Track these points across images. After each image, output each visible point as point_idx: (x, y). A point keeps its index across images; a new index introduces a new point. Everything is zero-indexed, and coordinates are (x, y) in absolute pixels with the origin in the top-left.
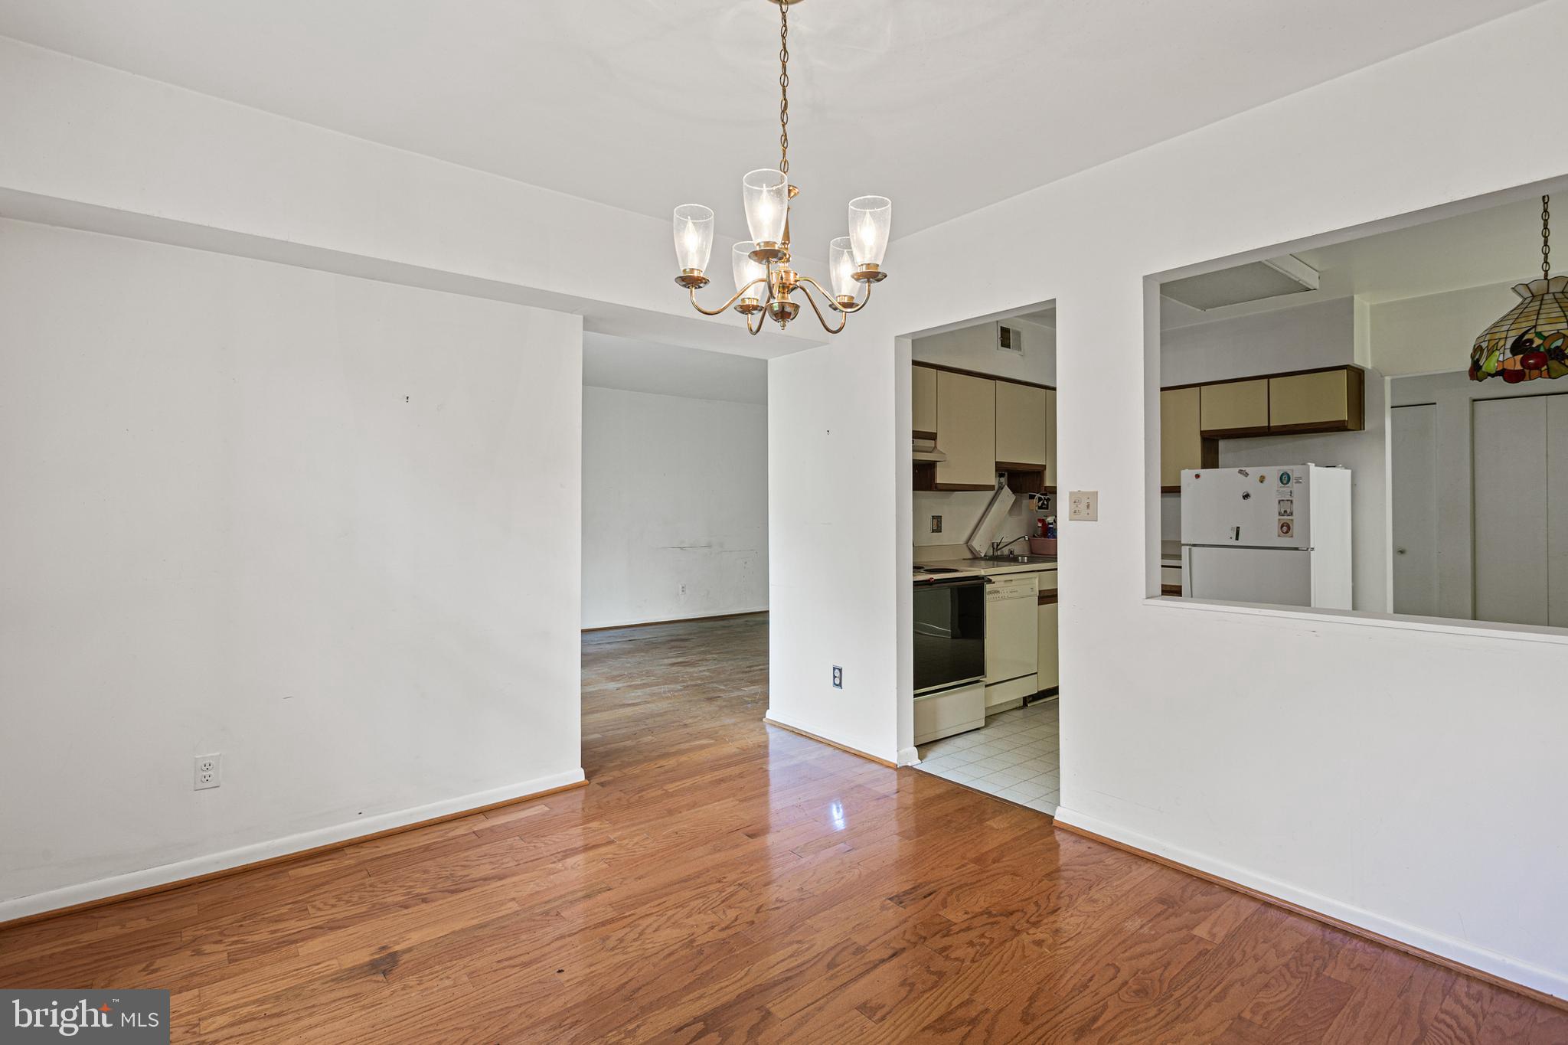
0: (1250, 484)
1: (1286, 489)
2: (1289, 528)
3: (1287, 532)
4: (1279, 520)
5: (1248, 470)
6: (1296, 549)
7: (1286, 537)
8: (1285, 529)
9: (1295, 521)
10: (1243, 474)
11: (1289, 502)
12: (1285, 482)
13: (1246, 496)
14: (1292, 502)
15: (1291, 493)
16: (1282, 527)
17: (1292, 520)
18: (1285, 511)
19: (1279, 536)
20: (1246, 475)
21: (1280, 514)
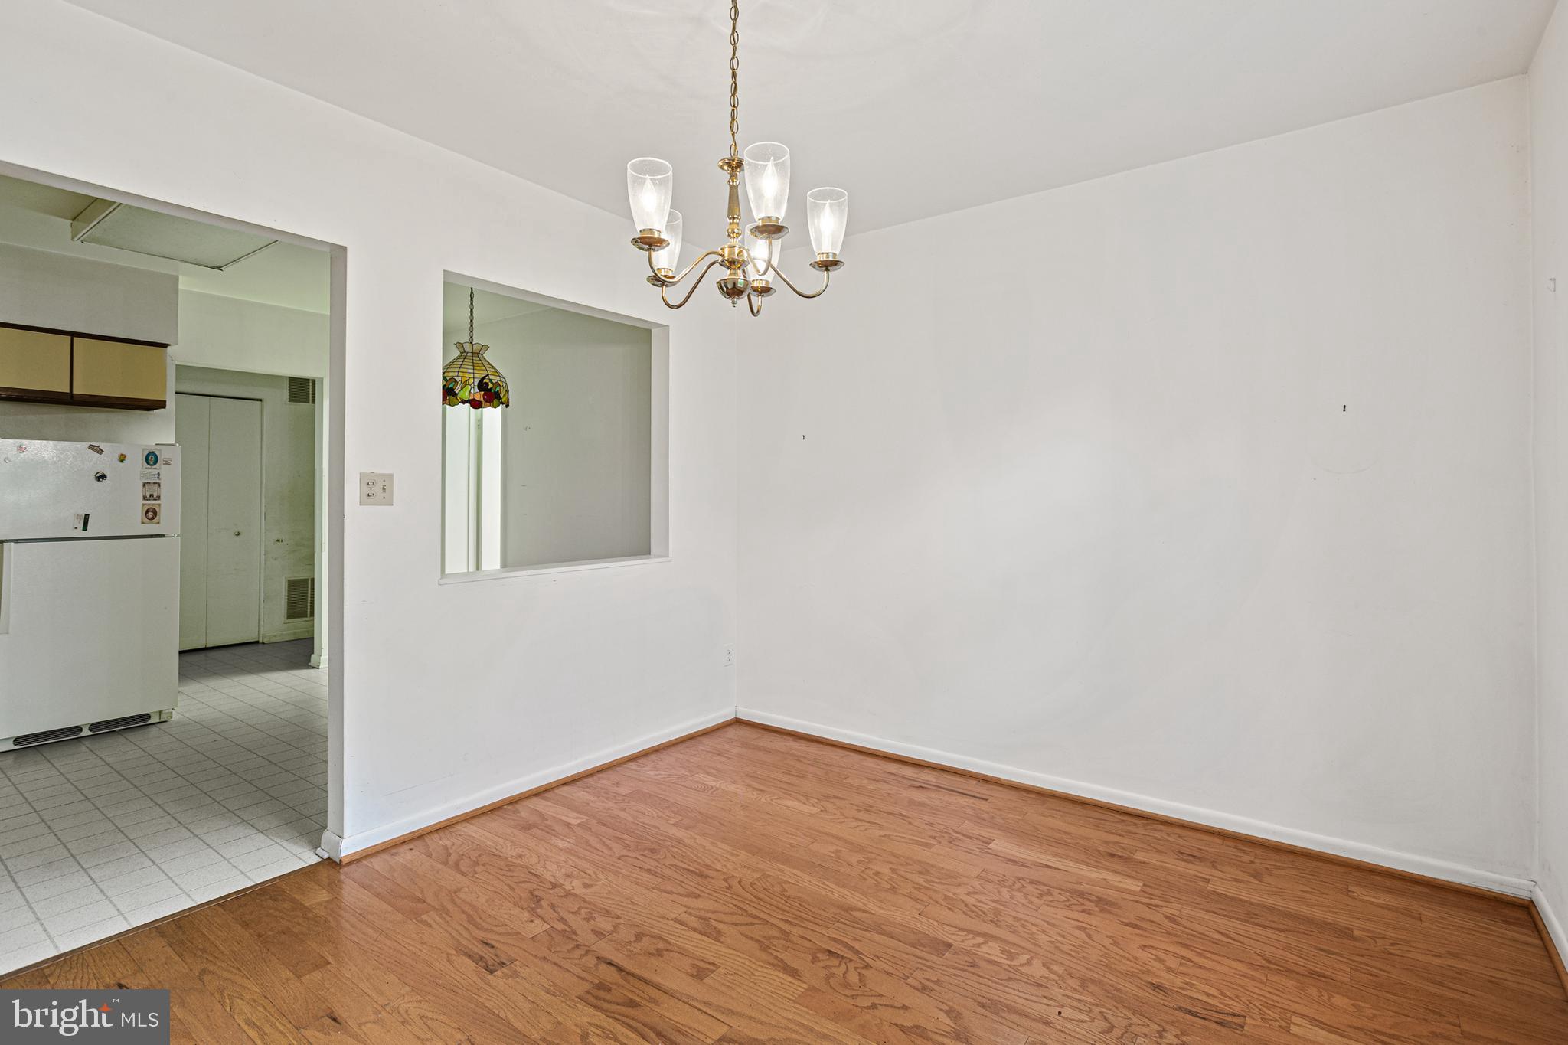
0: (104, 462)
1: (154, 471)
2: (155, 513)
3: (153, 518)
4: (144, 505)
5: (102, 446)
6: (162, 536)
7: (152, 523)
8: (150, 514)
9: (162, 506)
10: (95, 450)
11: (156, 485)
12: (151, 463)
13: (101, 477)
14: (159, 485)
15: (159, 474)
16: (147, 512)
17: (159, 505)
18: (151, 495)
19: (143, 523)
20: (100, 451)
21: (144, 498)
